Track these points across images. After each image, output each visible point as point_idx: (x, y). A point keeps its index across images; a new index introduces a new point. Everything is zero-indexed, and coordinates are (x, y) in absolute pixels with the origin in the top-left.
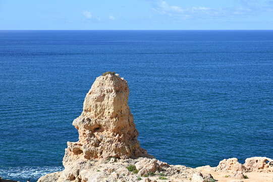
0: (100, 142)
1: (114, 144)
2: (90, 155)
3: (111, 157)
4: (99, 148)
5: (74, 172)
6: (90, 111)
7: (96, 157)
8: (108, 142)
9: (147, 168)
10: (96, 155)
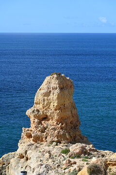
0: (45, 129)
1: (56, 131)
2: (38, 139)
3: (54, 141)
4: (44, 134)
5: (23, 152)
6: (39, 104)
7: (42, 141)
8: (52, 129)
9: (75, 151)
10: (42, 139)
